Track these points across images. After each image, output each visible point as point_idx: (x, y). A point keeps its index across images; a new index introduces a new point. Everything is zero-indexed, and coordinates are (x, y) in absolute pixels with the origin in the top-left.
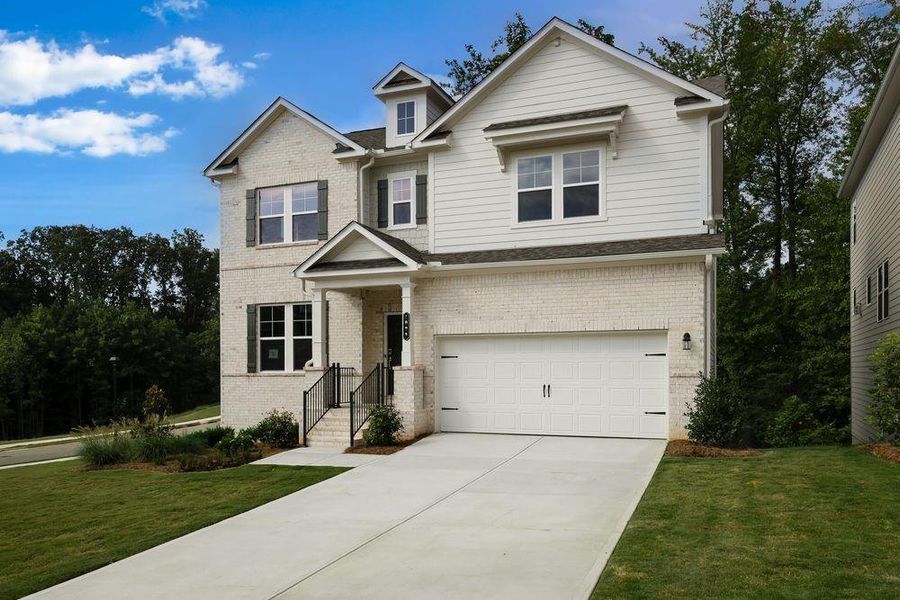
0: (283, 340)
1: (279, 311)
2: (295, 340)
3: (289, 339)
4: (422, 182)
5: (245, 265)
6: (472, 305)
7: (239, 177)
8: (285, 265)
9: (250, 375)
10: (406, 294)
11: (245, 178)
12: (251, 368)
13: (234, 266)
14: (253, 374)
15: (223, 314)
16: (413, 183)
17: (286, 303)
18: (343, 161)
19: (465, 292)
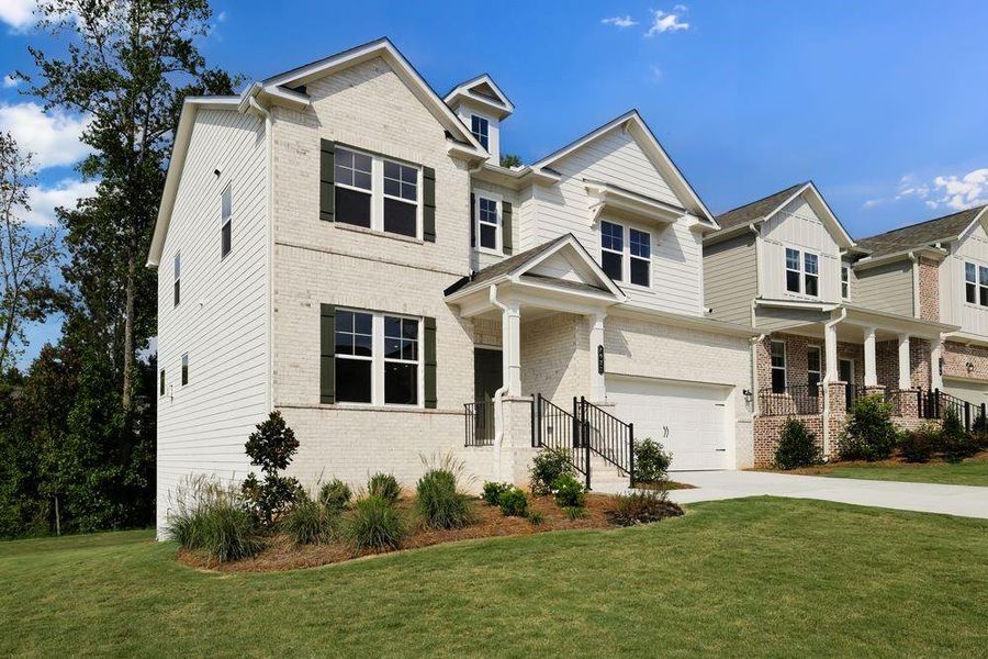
0: (370, 362)
1: (364, 321)
2: (386, 363)
3: (378, 361)
4: (507, 210)
5: (315, 244)
6: (630, 347)
7: (306, 115)
8: (380, 261)
9: (323, 406)
10: (599, 325)
11: (317, 120)
12: (326, 398)
13: (296, 242)
14: (329, 406)
15: (276, 310)
16: (499, 207)
17: (377, 311)
18: (454, 155)
19: (623, 333)
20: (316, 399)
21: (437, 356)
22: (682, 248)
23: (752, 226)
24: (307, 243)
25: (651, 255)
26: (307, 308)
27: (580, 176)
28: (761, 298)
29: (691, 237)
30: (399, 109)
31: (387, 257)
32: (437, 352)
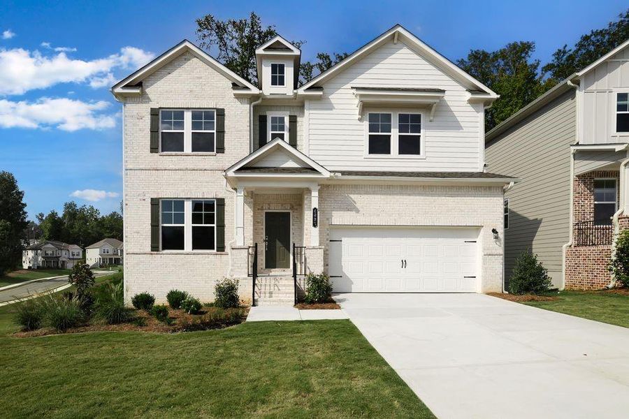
0: (183, 227)
1: (179, 204)
2: (193, 227)
3: (188, 226)
4: (293, 121)
5: (149, 167)
6: (358, 205)
7: (143, 97)
8: (187, 169)
9: (153, 253)
10: (315, 194)
11: (149, 98)
12: (154, 248)
13: (138, 167)
14: (155, 253)
15: (127, 205)
16: (287, 120)
17: (187, 198)
18: (238, 97)
19: (352, 196)
20: (148, 249)
21: (225, 221)
22: (459, 119)
23: (569, 83)
24: (141, 167)
25: (422, 131)
26: (144, 202)
27: (349, 86)
28: (578, 144)
29: (471, 109)
30: (201, 78)
31: (191, 167)
32: (226, 218)
